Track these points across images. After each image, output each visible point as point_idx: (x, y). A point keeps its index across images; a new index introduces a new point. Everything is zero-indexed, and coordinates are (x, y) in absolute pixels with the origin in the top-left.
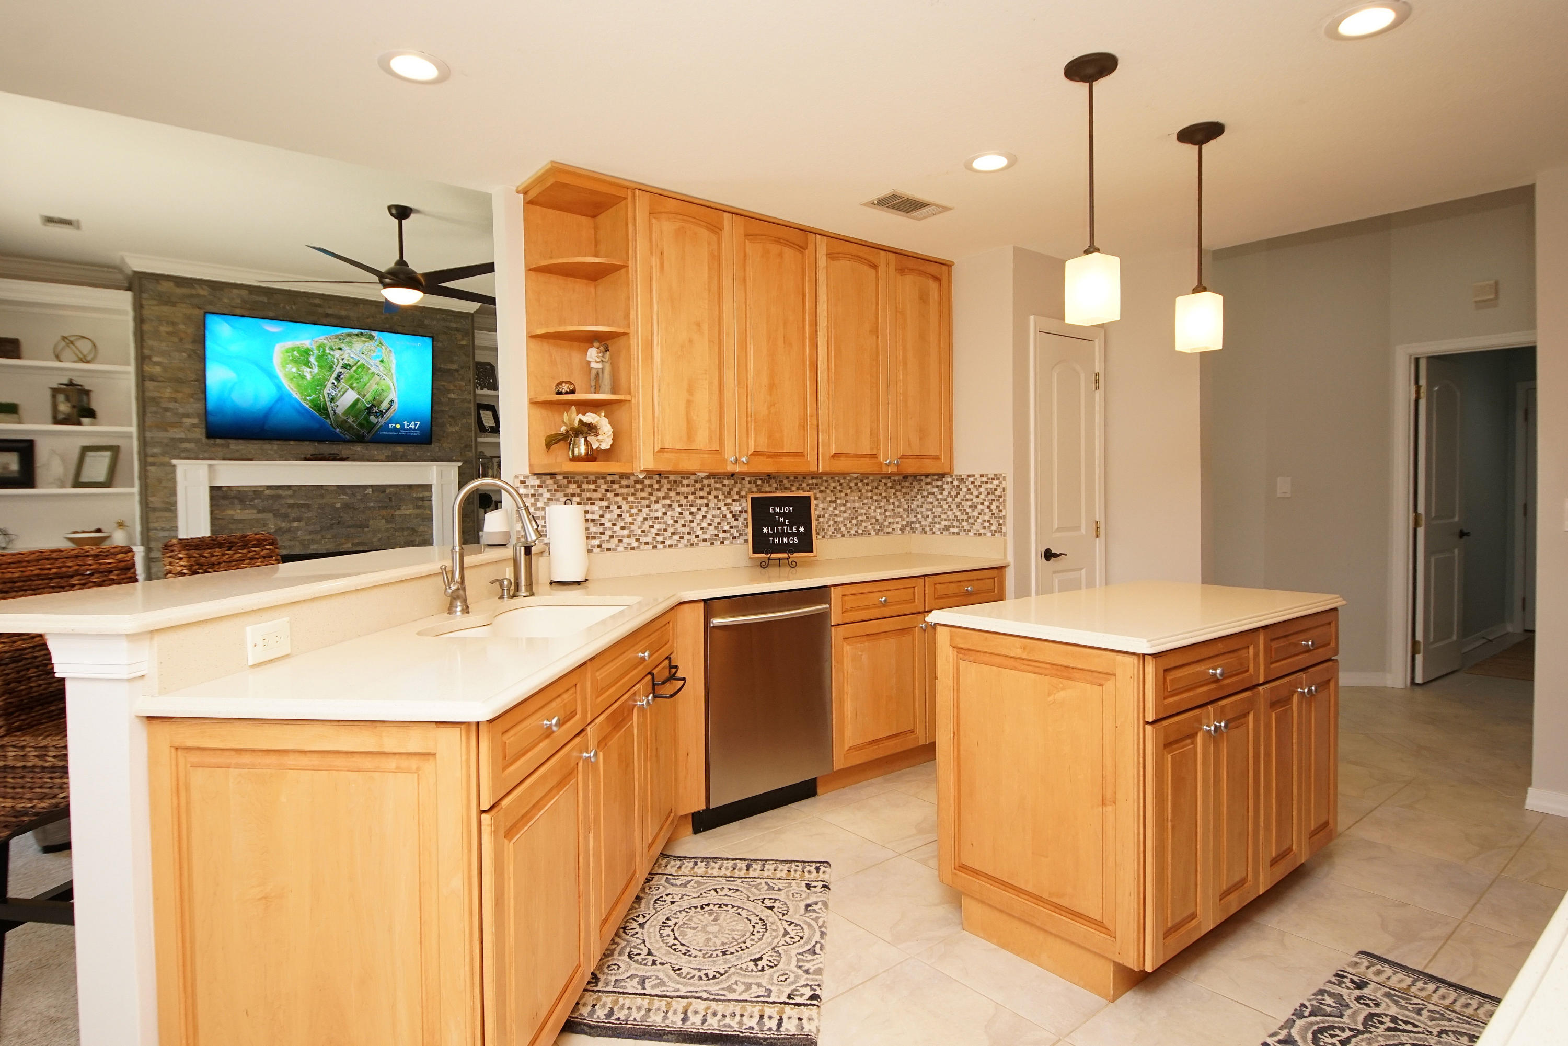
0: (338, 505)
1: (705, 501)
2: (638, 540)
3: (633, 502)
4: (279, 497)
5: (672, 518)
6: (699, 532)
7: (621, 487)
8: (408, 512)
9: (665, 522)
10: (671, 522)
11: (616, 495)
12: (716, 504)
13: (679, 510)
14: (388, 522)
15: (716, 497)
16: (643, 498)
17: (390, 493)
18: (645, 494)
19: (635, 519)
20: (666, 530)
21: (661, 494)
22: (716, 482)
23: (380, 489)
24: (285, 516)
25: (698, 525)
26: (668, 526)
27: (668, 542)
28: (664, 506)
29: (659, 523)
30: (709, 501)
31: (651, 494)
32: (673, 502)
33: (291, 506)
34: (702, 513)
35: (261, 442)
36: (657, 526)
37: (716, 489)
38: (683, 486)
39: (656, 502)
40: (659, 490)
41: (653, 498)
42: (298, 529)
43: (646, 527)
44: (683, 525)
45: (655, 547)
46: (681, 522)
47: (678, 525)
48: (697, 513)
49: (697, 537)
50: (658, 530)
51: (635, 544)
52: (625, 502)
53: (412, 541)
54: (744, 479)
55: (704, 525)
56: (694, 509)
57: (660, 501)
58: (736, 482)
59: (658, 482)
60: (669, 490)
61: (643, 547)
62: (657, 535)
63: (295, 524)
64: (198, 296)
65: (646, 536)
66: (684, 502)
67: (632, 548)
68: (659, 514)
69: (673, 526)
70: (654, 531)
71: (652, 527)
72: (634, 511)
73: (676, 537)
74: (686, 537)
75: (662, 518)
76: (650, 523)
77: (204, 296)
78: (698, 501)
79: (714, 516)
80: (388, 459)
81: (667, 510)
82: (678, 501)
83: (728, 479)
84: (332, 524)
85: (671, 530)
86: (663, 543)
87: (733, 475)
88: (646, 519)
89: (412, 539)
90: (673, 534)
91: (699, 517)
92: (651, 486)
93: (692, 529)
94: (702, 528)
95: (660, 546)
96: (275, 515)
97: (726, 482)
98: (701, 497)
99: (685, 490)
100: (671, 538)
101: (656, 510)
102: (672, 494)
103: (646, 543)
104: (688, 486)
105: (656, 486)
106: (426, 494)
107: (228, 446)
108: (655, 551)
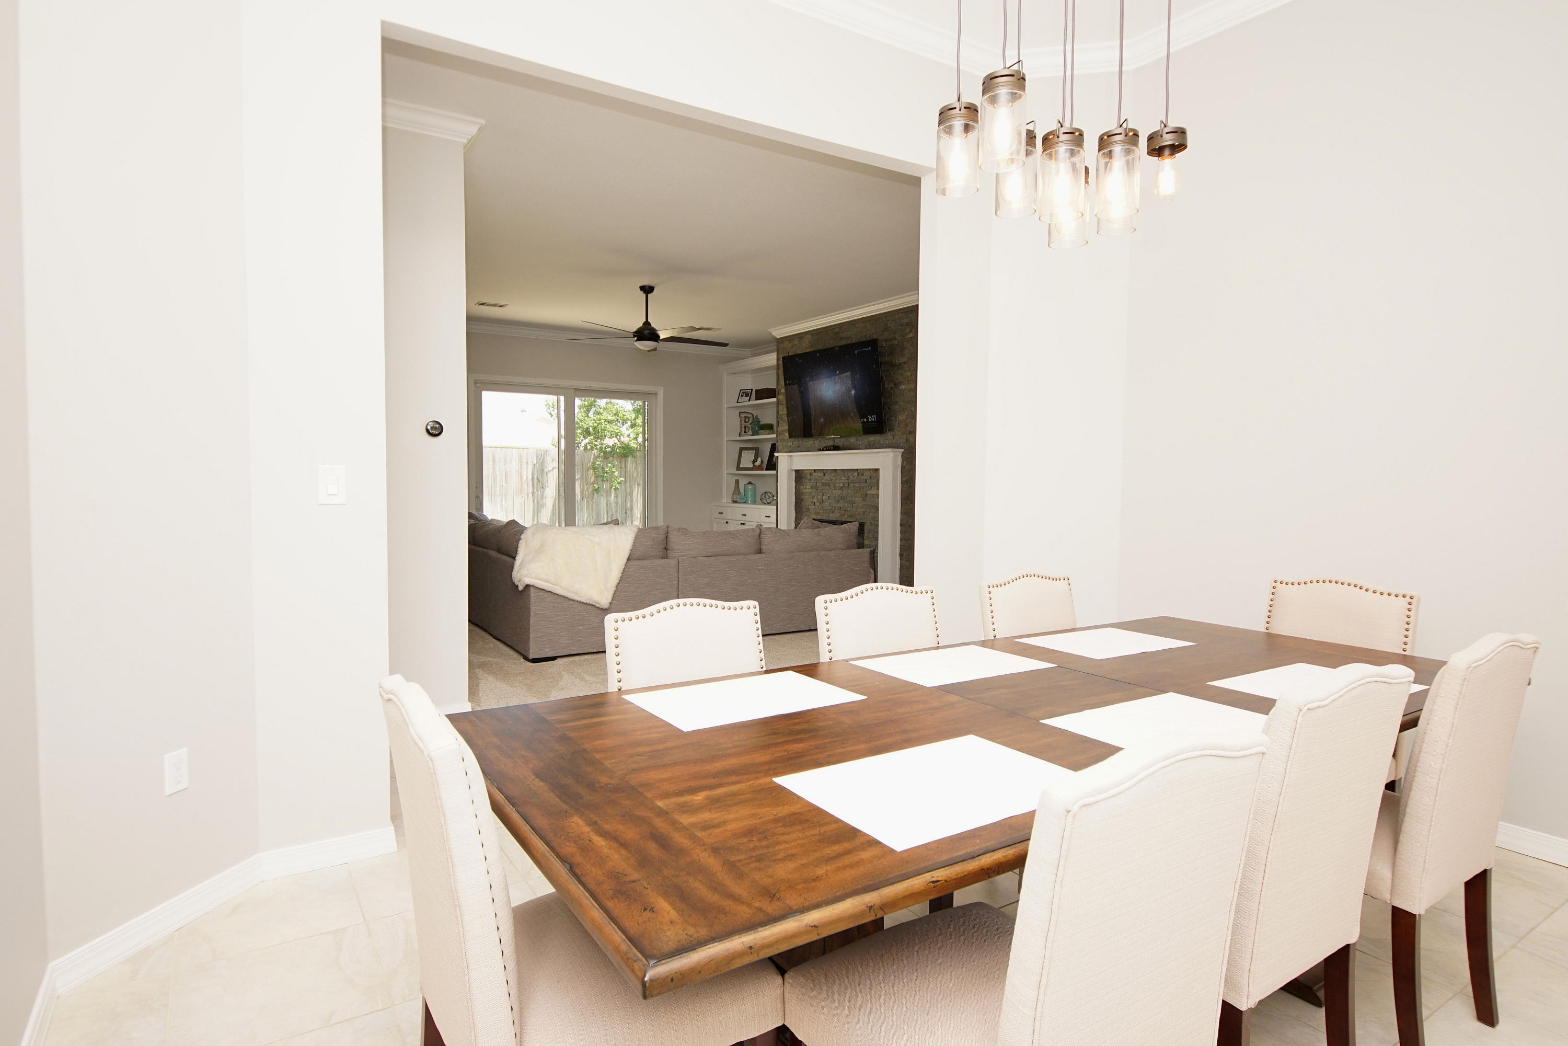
0: (841, 485)
4: (819, 477)
14: (864, 500)
23: (861, 472)
24: (820, 492)
33: (823, 484)
42: (825, 501)
63: (824, 498)
96: (817, 490)
106: (878, 477)
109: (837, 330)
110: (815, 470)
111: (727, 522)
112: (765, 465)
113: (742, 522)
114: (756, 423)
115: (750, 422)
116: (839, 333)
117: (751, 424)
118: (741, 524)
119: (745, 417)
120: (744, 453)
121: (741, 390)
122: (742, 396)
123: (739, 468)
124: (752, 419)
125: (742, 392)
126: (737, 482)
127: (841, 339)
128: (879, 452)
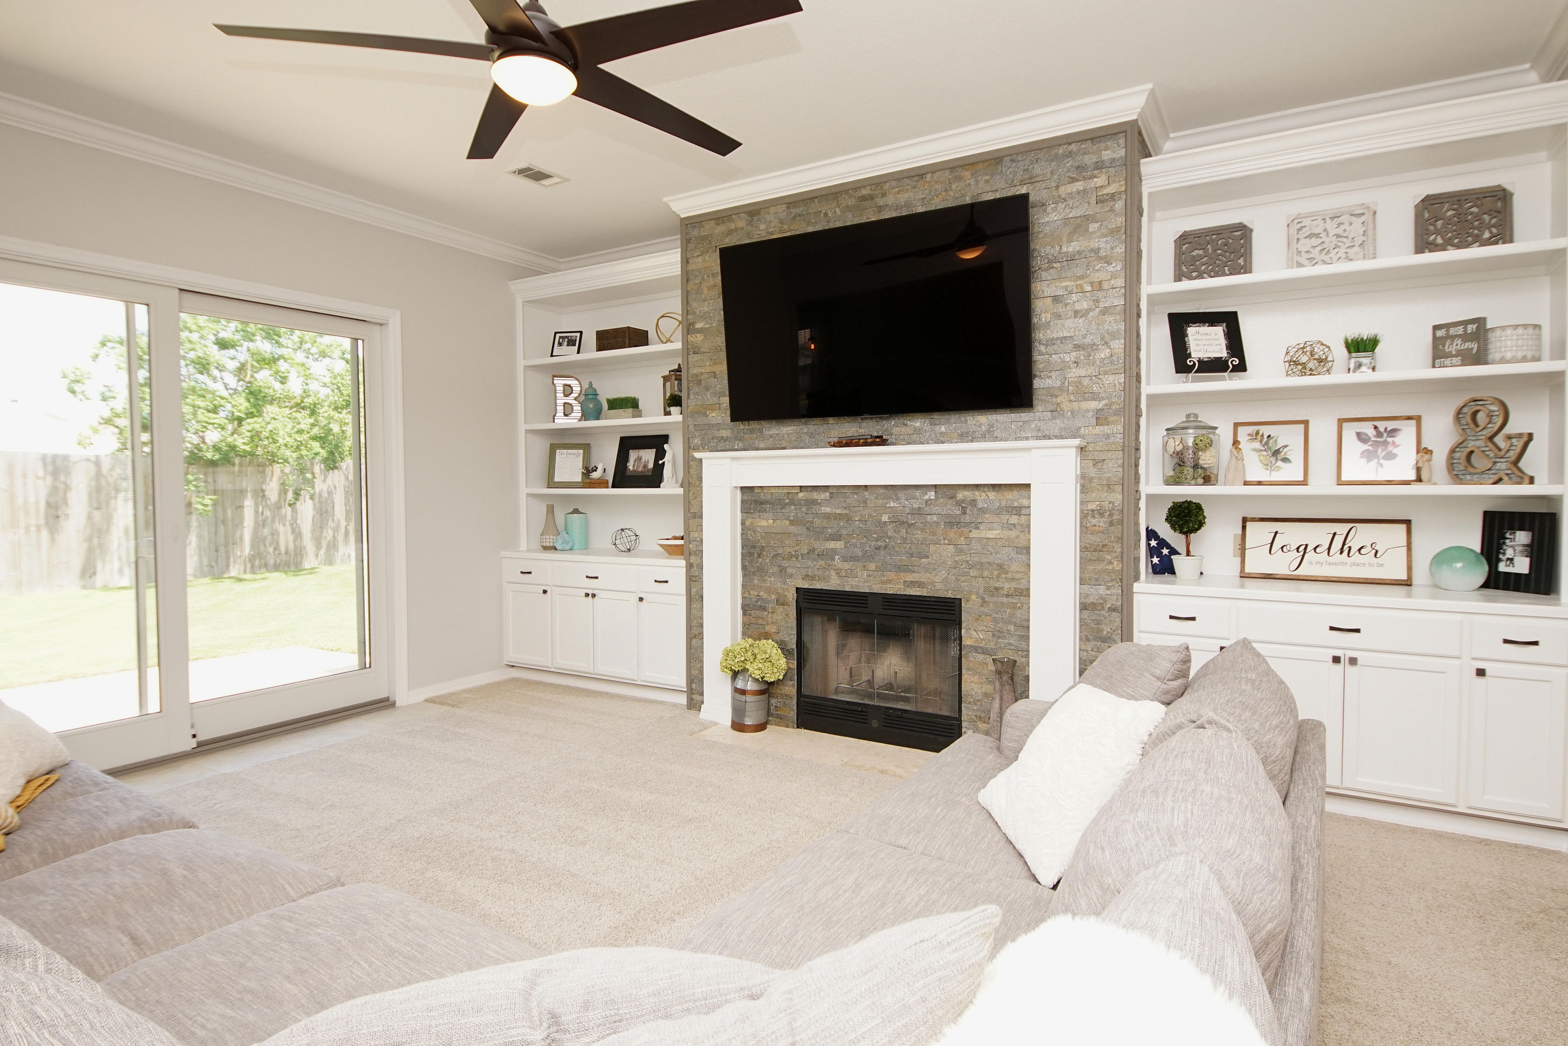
0: (885, 518)
4: (814, 502)
8: (991, 534)
14: (960, 551)
17: (963, 501)
23: (946, 491)
24: (819, 533)
33: (828, 516)
35: (796, 422)
42: (834, 551)
53: (997, 589)
63: (832, 545)
64: (736, 229)
77: (743, 229)
80: (964, 437)
84: (878, 548)
89: (997, 585)
96: (808, 529)
106: (1025, 502)
107: (761, 432)
109: (864, 192)
110: (801, 487)
111: (545, 592)
112: (610, 478)
113: (590, 592)
114: (591, 396)
115: (574, 395)
116: (871, 197)
117: (576, 399)
118: (587, 595)
119: (565, 385)
120: (561, 455)
121: (556, 333)
122: (560, 344)
123: (551, 484)
124: (579, 389)
125: (560, 337)
126: (551, 510)
127: (880, 209)
128: (1029, 449)
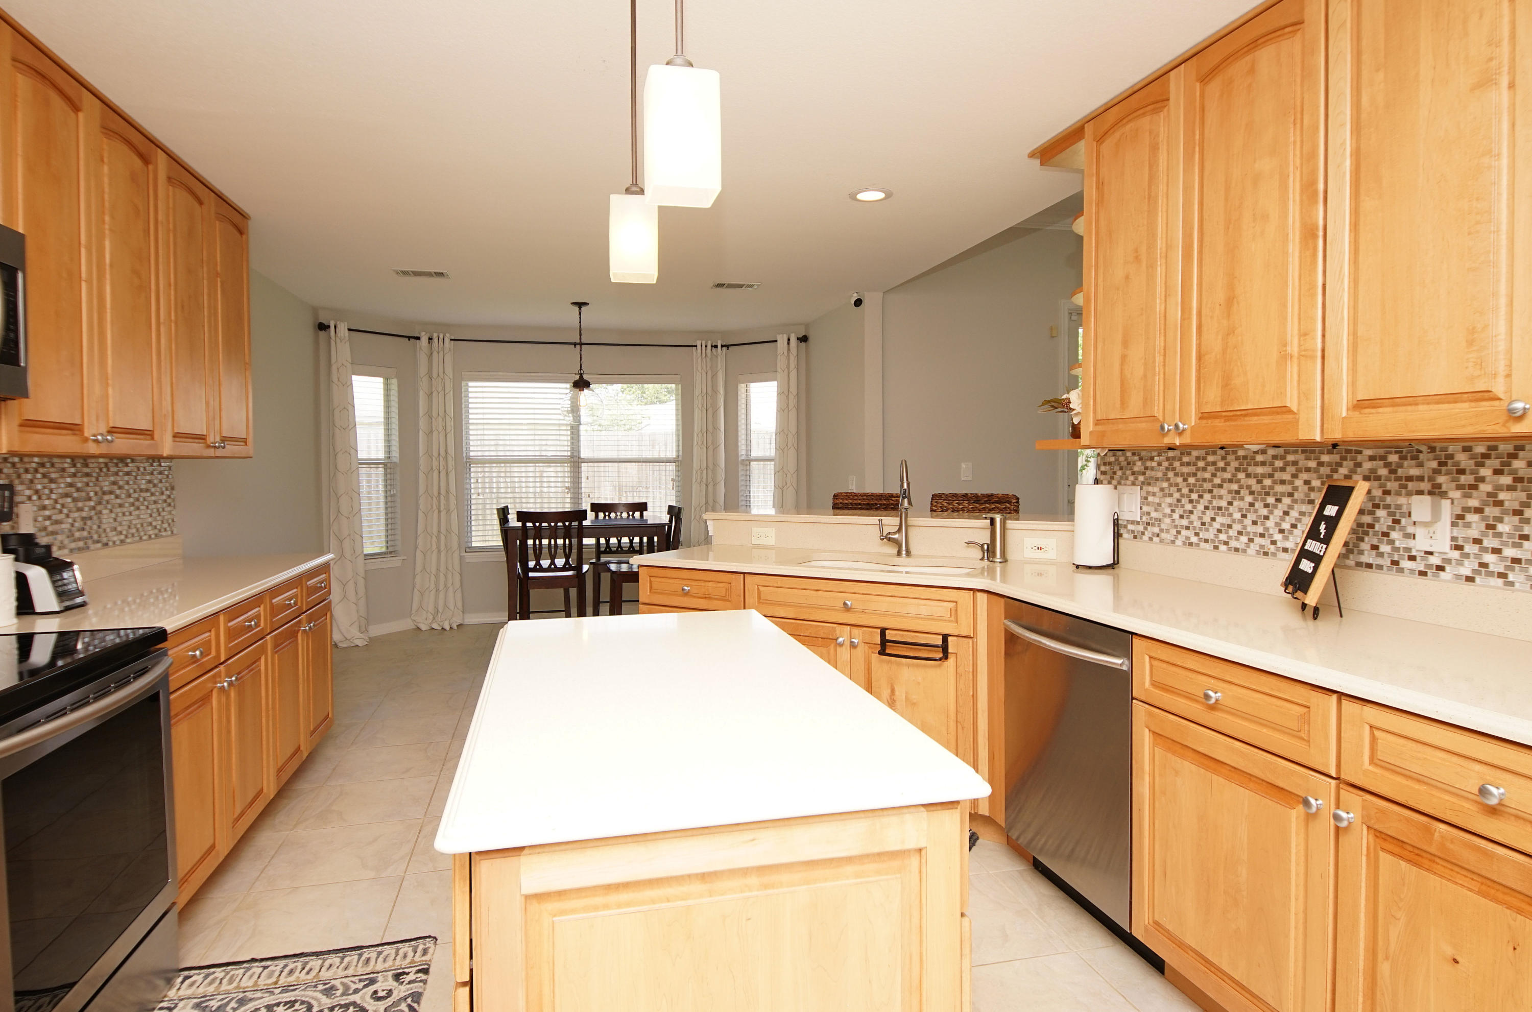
1: (1287, 488)
2: (1197, 534)
3: (1194, 485)
5: (1240, 510)
6: (1278, 537)
7: (1182, 465)
9: (1230, 515)
10: (1237, 516)
11: (1176, 475)
12: (1307, 495)
13: (1249, 499)
15: (1307, 482)
16: (1204, 480)
18: (1207, 475)
19: (1195, 507)
20: (1230, 526)
21: (1227, 476)
22: (1308, 459)
25: (1277, 524)
26: (1234, 521)
27: (1233, 544)
28: (1230, 492)
29: (1223, 515)
30: (1296, 489)
31: (1214, 475)
32: (1241, 487)
34: (1282, 507)
36: (1219, 519)
37: (1308, 470)
38: (1257, 464)
39: (1220, 486)
40: (1224, 470)
41: (1217, 481)
43: (1207, 519)
44: (1255, 523)
45: (1216, 548)
46: (1251, 517)
47: (1248, 522)
48: (1275, 507)
49: (1274, 543)
50: (1222, 525)
51: (1194, 539)
52: (1185, 483)
54: (1360, 452)
55: (1286, 526)
56: (1271, 500)
57: (1225, 485)
58: (1344, 458)
59: (1223, 458)
60: (1237, 469)
61: (1203, 545)
62: (1219, 531)
65: (1207, 530)
66: (1256, 487)
67: (1191, 544)
68: (1223, 504)
69: (1240, 522)
70: (1216, 525)
71: (1213, 519)
72: (1194, 496)
73: (1244, 539)
74: (1257, 540)
75: (1227, 509)
76: (1210, 514)
78: (1279, 488)
79: (1302, 514)
81: (1234, 498)
82: (1249, 487)
83: (1329, 452)
85: (1237, 527)
86: (1226, 543)
87: (1335, 446)
88: (1207, 508)
90: (1240, 533)
91: (1278, 513)
92: (1214, 463)
93: (1267, 529)
94: (1282, 531)
95: (1223, 548)
97: (1325, 458)
98: (1283, 482)
99: (1260, 470)
100: (1237, 539)
101: (1221, 498)
102: (1241, 475)
103: (1206, 541)
104: (1263, 464)
105: (1221, 464)
108: (1215, 553)
